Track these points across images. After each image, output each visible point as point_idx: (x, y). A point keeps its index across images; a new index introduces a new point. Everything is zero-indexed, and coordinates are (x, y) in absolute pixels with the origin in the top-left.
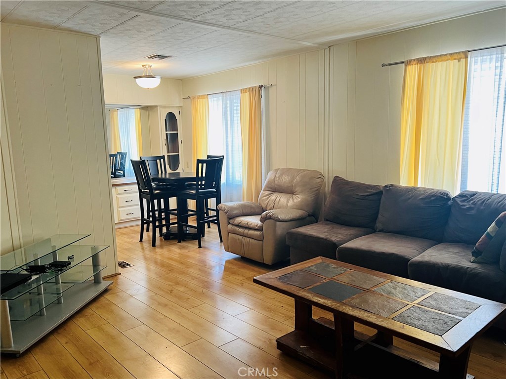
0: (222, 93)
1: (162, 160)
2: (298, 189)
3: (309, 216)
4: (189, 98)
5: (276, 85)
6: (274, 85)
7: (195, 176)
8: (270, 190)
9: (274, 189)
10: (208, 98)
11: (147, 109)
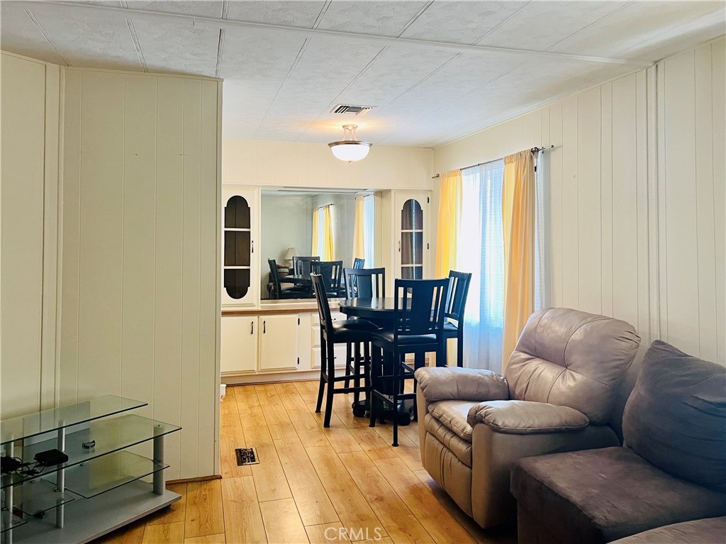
0: (479, 165)
1: (380, 276)
2: (576, 359)
3: (592, 423)
4: (438, 176)
5: (562, 146)
6: (558, 147)
7: (392, 307)
8: (527, 351)
9: (535, 349)
10: (460, 175)
11: (380, 194)
